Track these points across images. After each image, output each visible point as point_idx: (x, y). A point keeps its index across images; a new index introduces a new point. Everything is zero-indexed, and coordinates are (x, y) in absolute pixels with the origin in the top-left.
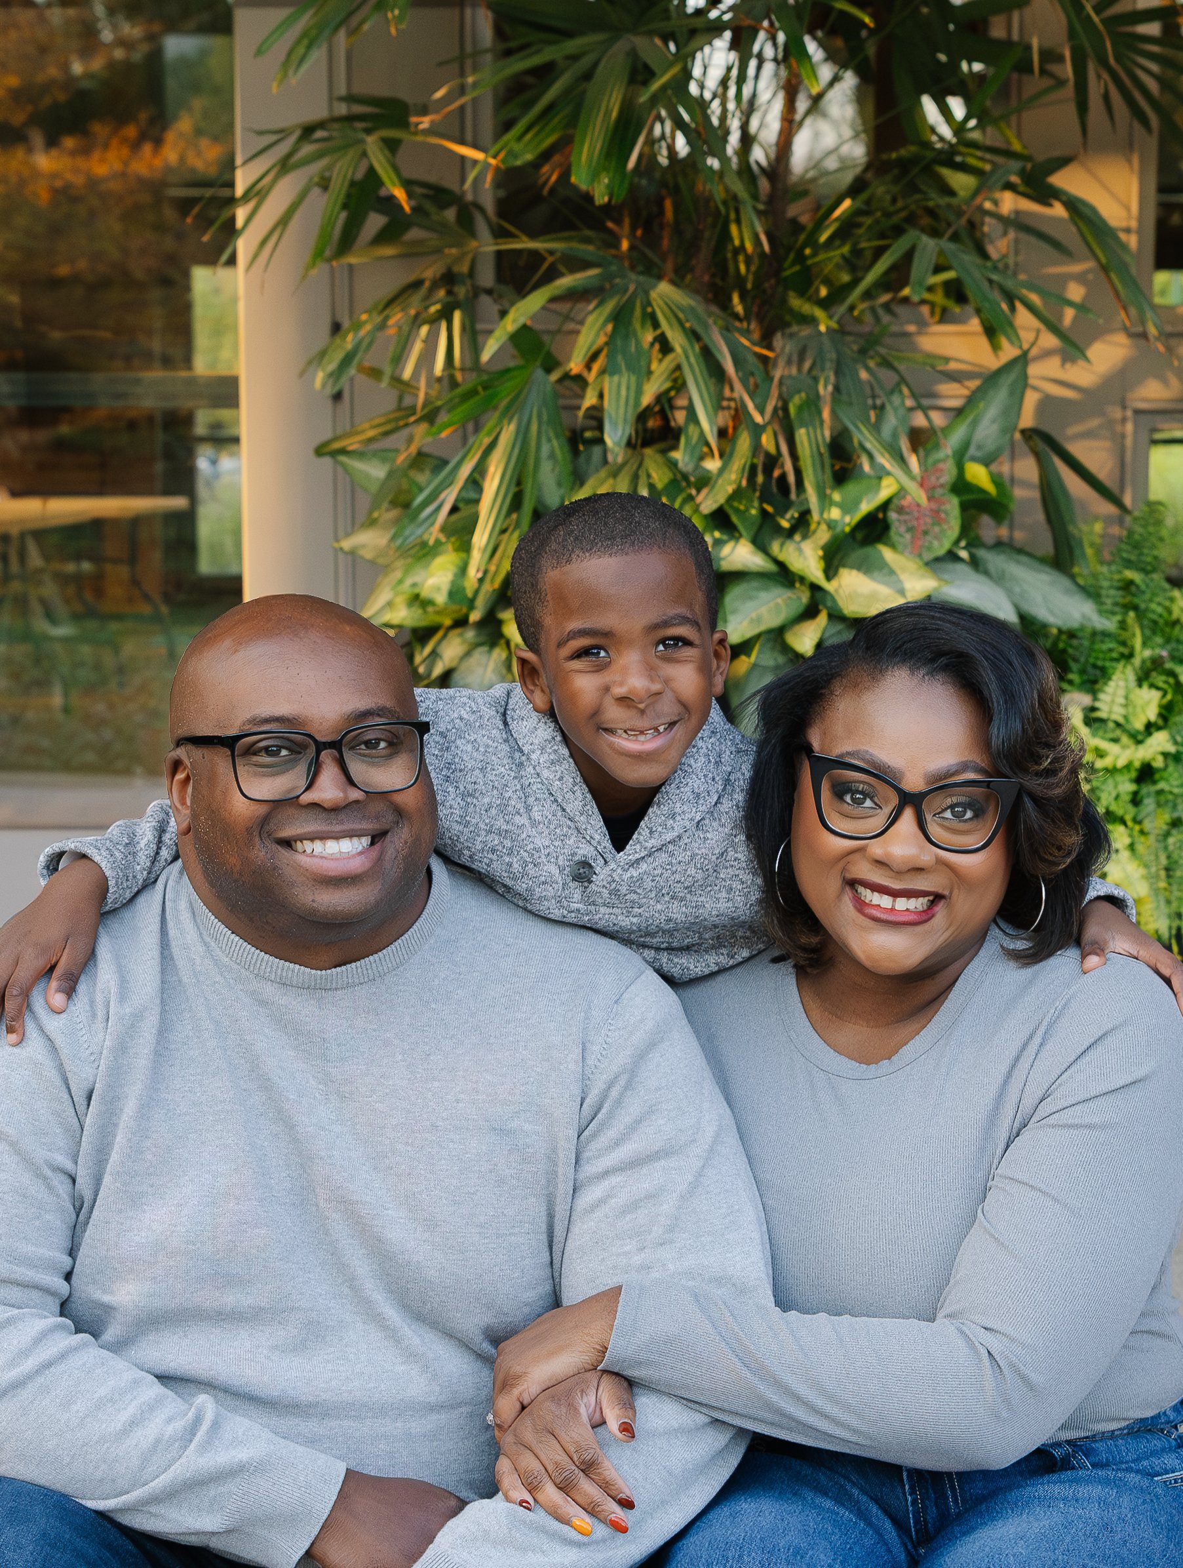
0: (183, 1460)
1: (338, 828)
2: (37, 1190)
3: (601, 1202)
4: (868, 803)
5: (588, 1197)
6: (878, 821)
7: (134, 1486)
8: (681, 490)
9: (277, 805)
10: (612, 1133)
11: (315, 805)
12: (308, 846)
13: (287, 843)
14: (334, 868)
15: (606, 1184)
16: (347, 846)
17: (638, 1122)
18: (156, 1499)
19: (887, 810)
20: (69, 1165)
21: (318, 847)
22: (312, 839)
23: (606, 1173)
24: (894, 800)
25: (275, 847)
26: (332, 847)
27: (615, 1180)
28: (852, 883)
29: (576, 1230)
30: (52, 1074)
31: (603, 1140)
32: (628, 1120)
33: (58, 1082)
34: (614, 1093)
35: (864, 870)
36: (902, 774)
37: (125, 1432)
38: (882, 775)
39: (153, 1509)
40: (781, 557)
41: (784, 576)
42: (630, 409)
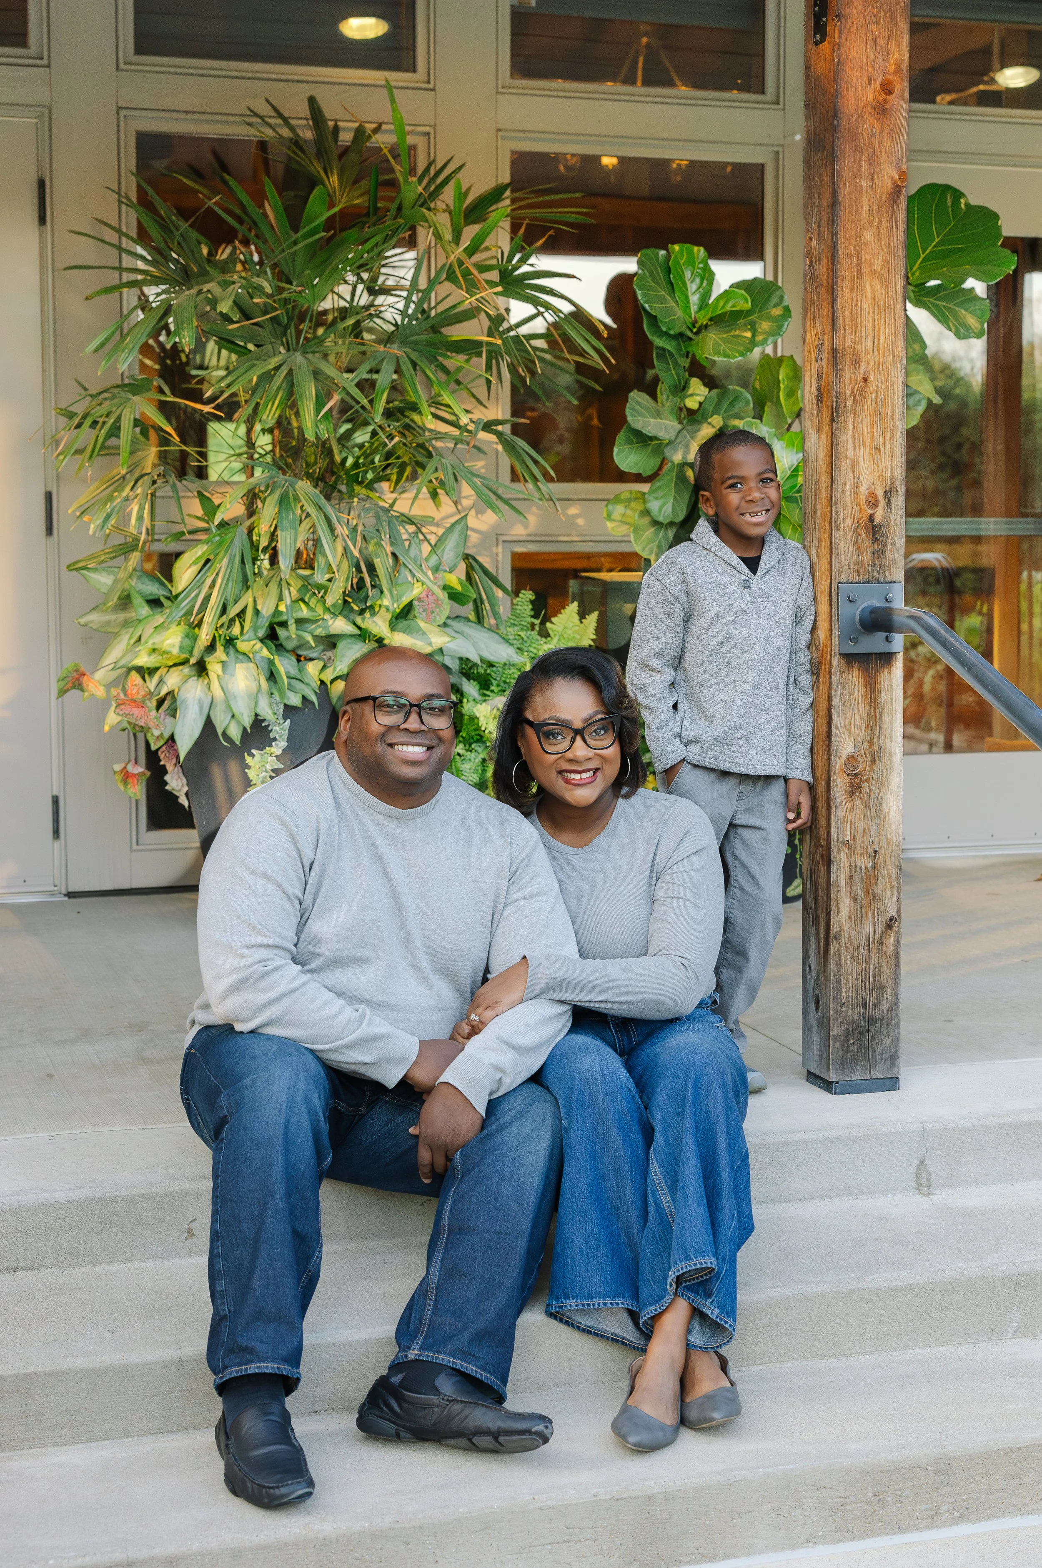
0: (361, 1029)
1: (415, 741)
2: (288, 906)
3: (516, 912)
4: (560, 737)
5: (508, 911)
6: (566, 744)
7: (337, 1040)
8: (308, 590)
9: (390, 728)
10: (521, 883)
11: (406, 730)
12: (400, 747)
13: (391, 745)
14: (410, 757)
15: (517, 904)
16: (417, 749)
17: (532, 879)
18: (347, 1046)
19: (569, 738)
20: (301, 896)
21: (405, 748)
22: (402, 745)
23: (518, 900)
24: (572, 734)
25: (386, 747)
26: (410, 749)
27: (521, 903)
28: (560, 772)
29: (501, 925)
30: (294, 853)
31: (516, 886)
32: (528, 878)
33: (297, 857)
34: (523, 865)
35: (565, 766)
36: (572, 722)
37: (336, 1016)
38: (565, 725)
39: (343, 1051)
40: (362, 626)
41: (363, 635)
42: (292, 549)
